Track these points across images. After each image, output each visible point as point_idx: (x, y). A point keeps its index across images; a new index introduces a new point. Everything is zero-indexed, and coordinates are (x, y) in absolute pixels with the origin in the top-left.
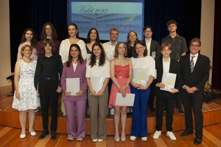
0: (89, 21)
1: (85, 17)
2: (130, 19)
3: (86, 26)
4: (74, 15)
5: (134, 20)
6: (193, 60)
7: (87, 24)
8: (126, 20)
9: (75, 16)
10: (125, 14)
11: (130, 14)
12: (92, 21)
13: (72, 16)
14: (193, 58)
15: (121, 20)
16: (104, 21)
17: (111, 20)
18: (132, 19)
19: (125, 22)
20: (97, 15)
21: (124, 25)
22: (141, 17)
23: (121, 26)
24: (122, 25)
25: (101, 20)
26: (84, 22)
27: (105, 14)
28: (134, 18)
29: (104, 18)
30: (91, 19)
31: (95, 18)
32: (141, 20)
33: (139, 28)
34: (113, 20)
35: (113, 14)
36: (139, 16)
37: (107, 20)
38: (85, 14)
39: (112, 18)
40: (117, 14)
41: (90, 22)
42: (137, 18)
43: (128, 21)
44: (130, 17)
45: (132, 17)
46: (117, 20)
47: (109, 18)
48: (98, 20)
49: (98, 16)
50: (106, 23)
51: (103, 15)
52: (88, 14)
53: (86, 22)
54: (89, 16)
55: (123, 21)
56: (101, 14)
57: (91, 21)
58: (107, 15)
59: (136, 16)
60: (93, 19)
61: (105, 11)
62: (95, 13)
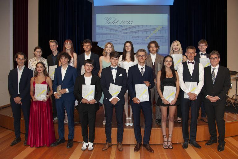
1: (110, 29)
2: (155, 30)
4: (99, 26)
5: (160, 31)
6: (214, 72)
7: (112, 36)
8: (151, 32)
9: (100, 28)
10: (151, 26)
11: (155, 25)
12: (117, 33)
13: (97, 28)
14: (214, 70)
15: (146, 31)
16: (130, 33)
17: (136, 32)
18: (157, 31)
19: (151, 33)
20: (122, 26)
21: (150, 36)
22: (167, 28)
23: (146, 37)
24: (148, 37)
25: (126, 32)
26: (109, 34)
27: (130, 25)
28: (159, 29)
29: (129, 30)
30: (116, 31)
31: (120, 29)
32: (167, 31)
33: (165, 40)
34: (138, 32)
35: (138, 26)
36: (165, 27)
37: (132, 31)
38: (110, 26)
39: (137, 29)
40: (142, 26)
41: (115, 34)
42: (162, 29)
43: (153, 32)
44: (155, 29)
45: (157, 29)
46: (143, 31)
47: (134, 30)
48: (124, 31)
49: (123, 28)
50: (131, 34)
51: (128, 27)
52: (113, 26)
53: (111, 34)
54: (114, 28)
55: (149, 33)
56: (127, 26)
58: (133, 27)
59: (161, 27)
60: (118, 31)
61: (130, 23)
62: (120, 24)
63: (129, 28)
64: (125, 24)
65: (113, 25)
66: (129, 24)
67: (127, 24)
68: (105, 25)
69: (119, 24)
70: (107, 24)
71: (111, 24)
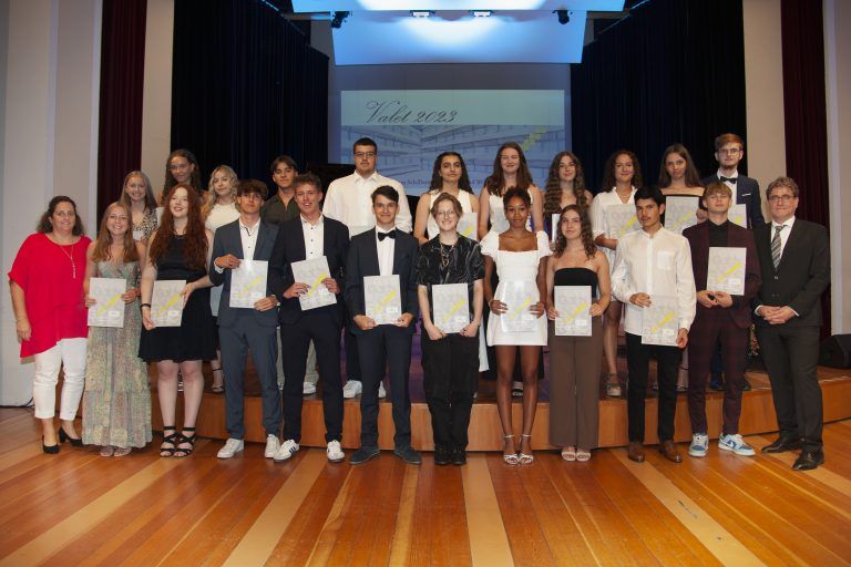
0: (398, 149)
1: (385, 138)
2: (526, 141)
3: (388, 167)
4: (349, 130)
5: (539, 144)
7: (390, 159)
9: (351, 134)
10: (511, 127)
11: (525, 126)
12: (405, 149)
13: (344, 134)
14: (780, 230)
17: (466, 145)
18: (534, 143)
20: (420, 129)
22: (562, 135)
25: (434, 146)
27: (446, 126)
28: (539, 137)
29: (444, 139)
30: (402, 142)
31: (416, 140)
32: (563, 144)
34: (473, 146)
35: (473, 128)
36: (557, 131)
37: (453, 146)
38: (385, 127)
39: (469, 138)
40: (485, 127)
41: (398, 153)
42: (548, 136)
44: (526, 137)
45: (532, 136)
46: (486, 144)
48: (426, 145)
49: (427, 134)
51: (440, 131)
52: (393, 128)
53: (387, 152)
54: (397, 135)
56: (436, 127)
57: (403, 150)
58: (455, 131)
59: (544, 131)
60: (411, 144)
61: (448, 117)
62: (416, 123)
63: (445, 135)
64: (432, 123)
65: (393, 123)
66: (444, 123)
67: (437, 123)
68: (370, 124)
69: (411, 121)
70: (375, 123)
71: (387, 123)
